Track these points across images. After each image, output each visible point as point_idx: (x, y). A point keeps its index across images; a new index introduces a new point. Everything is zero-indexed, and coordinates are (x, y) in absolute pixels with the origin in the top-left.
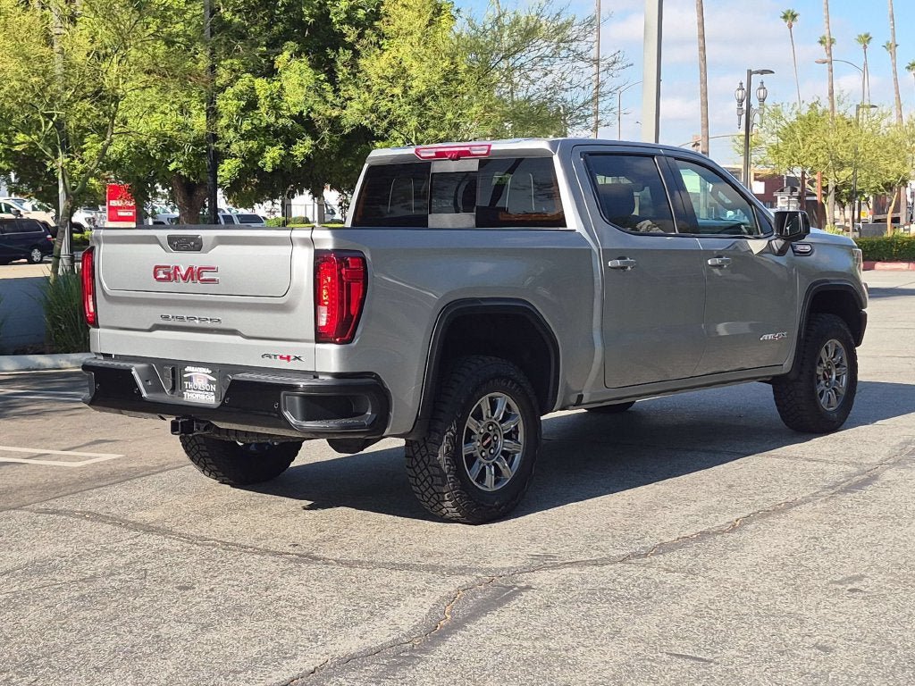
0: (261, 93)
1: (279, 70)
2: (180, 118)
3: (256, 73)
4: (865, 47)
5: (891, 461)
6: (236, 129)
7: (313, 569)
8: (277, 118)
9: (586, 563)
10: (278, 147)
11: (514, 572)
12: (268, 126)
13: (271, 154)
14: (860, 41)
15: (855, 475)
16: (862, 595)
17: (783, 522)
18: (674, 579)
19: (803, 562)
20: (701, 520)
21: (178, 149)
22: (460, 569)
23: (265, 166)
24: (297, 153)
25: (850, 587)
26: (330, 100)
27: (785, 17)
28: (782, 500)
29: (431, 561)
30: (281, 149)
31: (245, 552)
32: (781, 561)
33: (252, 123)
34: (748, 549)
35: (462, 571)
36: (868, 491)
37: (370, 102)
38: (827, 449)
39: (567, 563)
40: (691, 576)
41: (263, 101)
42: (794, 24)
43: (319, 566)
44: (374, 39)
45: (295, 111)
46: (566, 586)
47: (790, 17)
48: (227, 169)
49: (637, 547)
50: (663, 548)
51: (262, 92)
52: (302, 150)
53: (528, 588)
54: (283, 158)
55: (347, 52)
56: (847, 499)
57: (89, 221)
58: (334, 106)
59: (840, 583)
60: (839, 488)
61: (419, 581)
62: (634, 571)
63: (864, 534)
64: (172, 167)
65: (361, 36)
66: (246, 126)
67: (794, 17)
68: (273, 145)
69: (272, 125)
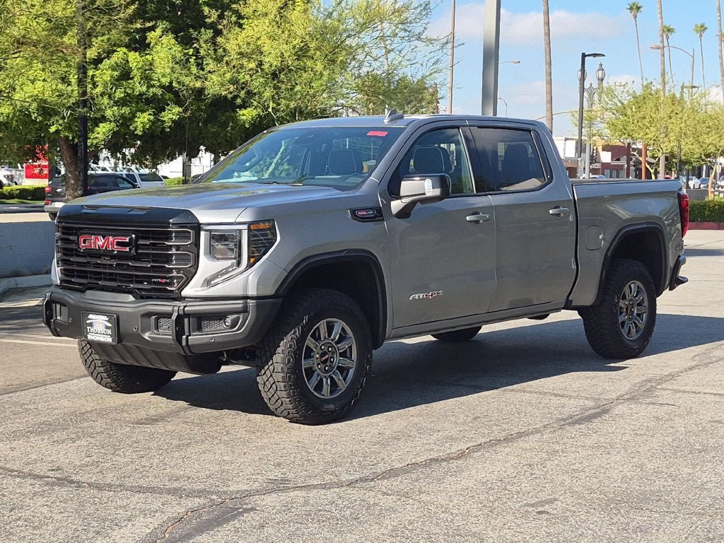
0: (133, 65)
1: (152, 44)
2: (60, 86)
3: (129, 47)
4: (701, 36)
5: (626, 397)
6: (110, 97)
7: (63, 491)
8: (148, 87)
9: (315, 487)
10: (148, 113)
11: (249, 494)
12: (141, 95)
13: (141, 120)
14: (697, 31)
15: (590, 409)
16: (547, 516)
17: (508, 450)
18: (389, 501)
19: (508, 487)
20: (436, 448)
21: (57, 113)
22: (199, 491)
23: (136, 130)
24: (166, 119)
25: (540, 509)
26: (194, 72)
27: (631, 8)
28: (516, 430)
29: (176, 485)
30: (150, 114)
31: (9, 475)
32: (489, 486)
33: (125, 92)
34: (465, 474)
35: (200, 493)
36: (596, 423)
37: (228, 76)
38: (576, 385)
39: (299, 487)
40: (403, 498)
41: (135, 71)
42: (638, 15)
43: (70, 489)
44: (234, 19)
45: (165, 81)
46: (287, 508)
47: (635, 8)
48: (102, 132)
49: (367, 473)
50: (392, 473)
51: (135, 64)
52: (170, 116)
53: (253, 509)
54: (153, 123)
55: (208, 31)
56: (572, 431)
57: (8, 177)
58: (197, 78)
59: (532, 505)
60: (571, 420)
61: (156, 502)
62: (354, 494)
63: (574, 462)
64: (53, 129)
65: (221, 17)
66: (119, 94)
67: (638, 8)
68: (143, 111)
69: (144, 94)
